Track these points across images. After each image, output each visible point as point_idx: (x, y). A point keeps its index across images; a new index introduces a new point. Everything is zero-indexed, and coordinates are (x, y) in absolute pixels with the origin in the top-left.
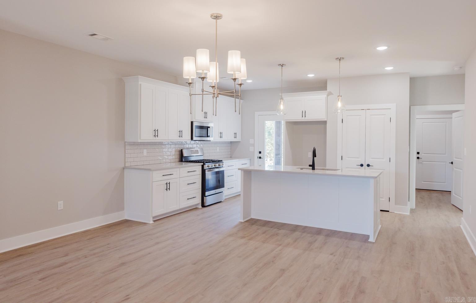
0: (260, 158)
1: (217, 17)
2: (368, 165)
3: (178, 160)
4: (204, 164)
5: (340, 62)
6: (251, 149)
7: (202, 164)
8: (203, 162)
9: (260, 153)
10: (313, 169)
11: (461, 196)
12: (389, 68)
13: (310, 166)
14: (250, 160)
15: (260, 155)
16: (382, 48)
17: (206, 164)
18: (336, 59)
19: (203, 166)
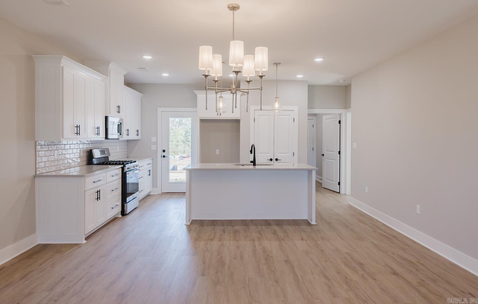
0: (164, 156)
1: (234, 8)
2: (277, 160)
3: (85, 163)
4: (124, 166)
5: (277, 67)
6: (153, 147)
7: (122, 166)
8: (123, 164)
9: (164, 151)
10: (254, 165)
11: (334, 180)
12: (300, 76)
13: (251, 162)
14: (152, 159)
15: (164, 154)
16: (319, 60)
17: (126, 165)
18: (274, 64)
19: (123, 169)
